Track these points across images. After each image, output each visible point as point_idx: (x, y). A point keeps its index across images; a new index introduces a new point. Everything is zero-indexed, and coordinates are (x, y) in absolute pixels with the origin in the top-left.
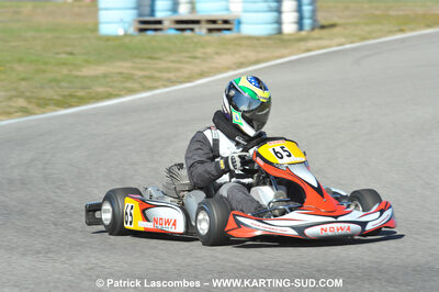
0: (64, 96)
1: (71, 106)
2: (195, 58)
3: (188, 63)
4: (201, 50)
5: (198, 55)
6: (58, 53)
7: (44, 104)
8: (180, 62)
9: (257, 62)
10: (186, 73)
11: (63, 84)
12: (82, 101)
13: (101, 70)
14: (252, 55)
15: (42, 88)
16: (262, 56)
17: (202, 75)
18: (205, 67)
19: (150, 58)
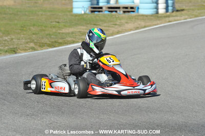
0: (52, 42)
1: (55, 47)
2: (116, 25)
3: (113, 27)
4: (119, 21)
5: (118, 23)
6: (51, 22)
7: (42, 45)
8: (109, 27)
9: (145, 27)
10: (111, 32)
11: (52, 36)
12: (60, 44)
13: (71, 30)
14: (143, 24)
15: (42, 38)
16: (147, 24)
17: (118, 33)
18: (120, 29)
19: (95, 24)
